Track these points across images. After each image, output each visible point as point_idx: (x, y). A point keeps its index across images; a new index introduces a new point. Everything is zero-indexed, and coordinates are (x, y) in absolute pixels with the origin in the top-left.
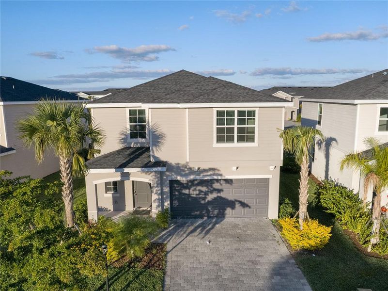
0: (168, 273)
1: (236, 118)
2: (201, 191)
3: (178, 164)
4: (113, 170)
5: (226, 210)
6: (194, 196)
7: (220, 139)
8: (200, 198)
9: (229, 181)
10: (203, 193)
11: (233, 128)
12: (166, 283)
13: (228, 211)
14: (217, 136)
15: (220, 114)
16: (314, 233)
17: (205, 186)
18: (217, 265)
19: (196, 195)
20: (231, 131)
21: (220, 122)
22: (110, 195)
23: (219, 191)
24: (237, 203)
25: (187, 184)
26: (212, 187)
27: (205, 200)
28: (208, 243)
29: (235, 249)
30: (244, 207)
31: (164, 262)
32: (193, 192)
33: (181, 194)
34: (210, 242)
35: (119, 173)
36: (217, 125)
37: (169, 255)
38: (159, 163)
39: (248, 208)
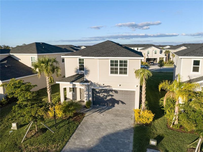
0: (81, 124)
1: (119, 63)
2: (104, 95)
3: (95, 83)
4: (69, 83)
5: (115, 104)
6: (102, 97)
7: (112, 72)
8: (104, 98)
9: (116, 92)
10: (105, 96)
11: (118, 68)
12: (78, 127)
13: (116, 105)
14: (111, 71)
15: (112, 61)
16: (145, 116)
17: (106, 93)
18: (101, 123)
19: (103, 96)
20: (117, 69)
21: (112, 65)
22: (71, 93)
23: (112, 96)
24: (120, 102)
25: (99, 92)
26: (109, 94)
27: (106, 99)
28: (102, 115)
29: (112, 119)
30: (123, 104)
31: (81, 120)
32: (101, 95)
33: (96, 95)
34: (103, 115)
35: (72, 84)
36: (111, 66)
37: (85, 118)
38: (87, 81)
39: (125, 104)
